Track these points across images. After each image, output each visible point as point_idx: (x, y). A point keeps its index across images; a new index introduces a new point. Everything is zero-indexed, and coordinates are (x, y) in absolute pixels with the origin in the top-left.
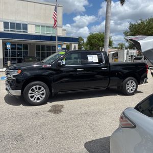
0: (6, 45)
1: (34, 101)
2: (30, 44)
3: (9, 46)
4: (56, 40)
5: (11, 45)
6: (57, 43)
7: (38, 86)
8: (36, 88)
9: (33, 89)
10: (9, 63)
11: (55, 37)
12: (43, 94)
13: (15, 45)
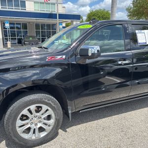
0: (4, 24)
1: (34, 138)
2: (29, 23)
3: (7, 25)
4: (56, 18)
5: (10, 24)
6: (58, 21)
7: (33, 107)
8: (30, 111)
9: (23, 116)
10: (9, 43)
11: (56, 14)
12: (49, 117)
13: (14, 24)
